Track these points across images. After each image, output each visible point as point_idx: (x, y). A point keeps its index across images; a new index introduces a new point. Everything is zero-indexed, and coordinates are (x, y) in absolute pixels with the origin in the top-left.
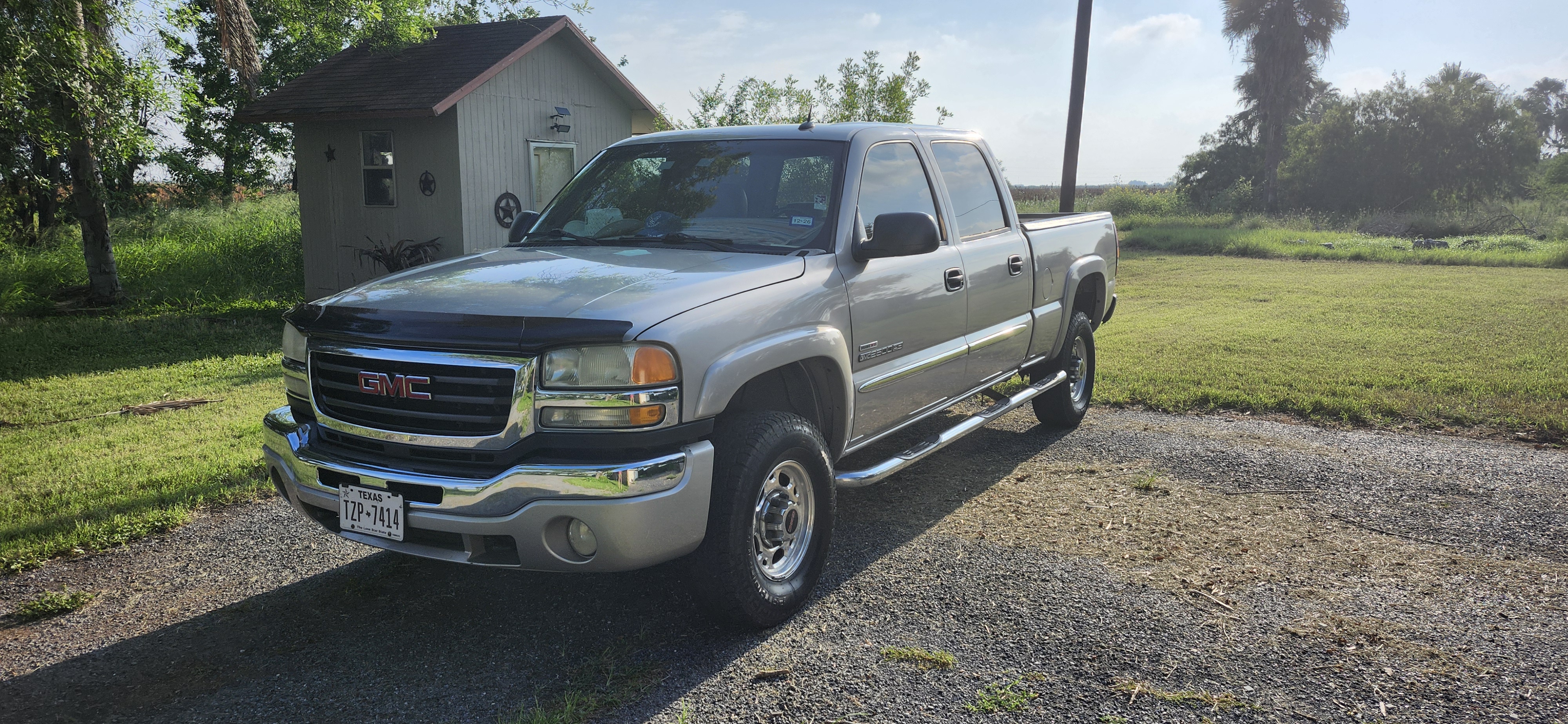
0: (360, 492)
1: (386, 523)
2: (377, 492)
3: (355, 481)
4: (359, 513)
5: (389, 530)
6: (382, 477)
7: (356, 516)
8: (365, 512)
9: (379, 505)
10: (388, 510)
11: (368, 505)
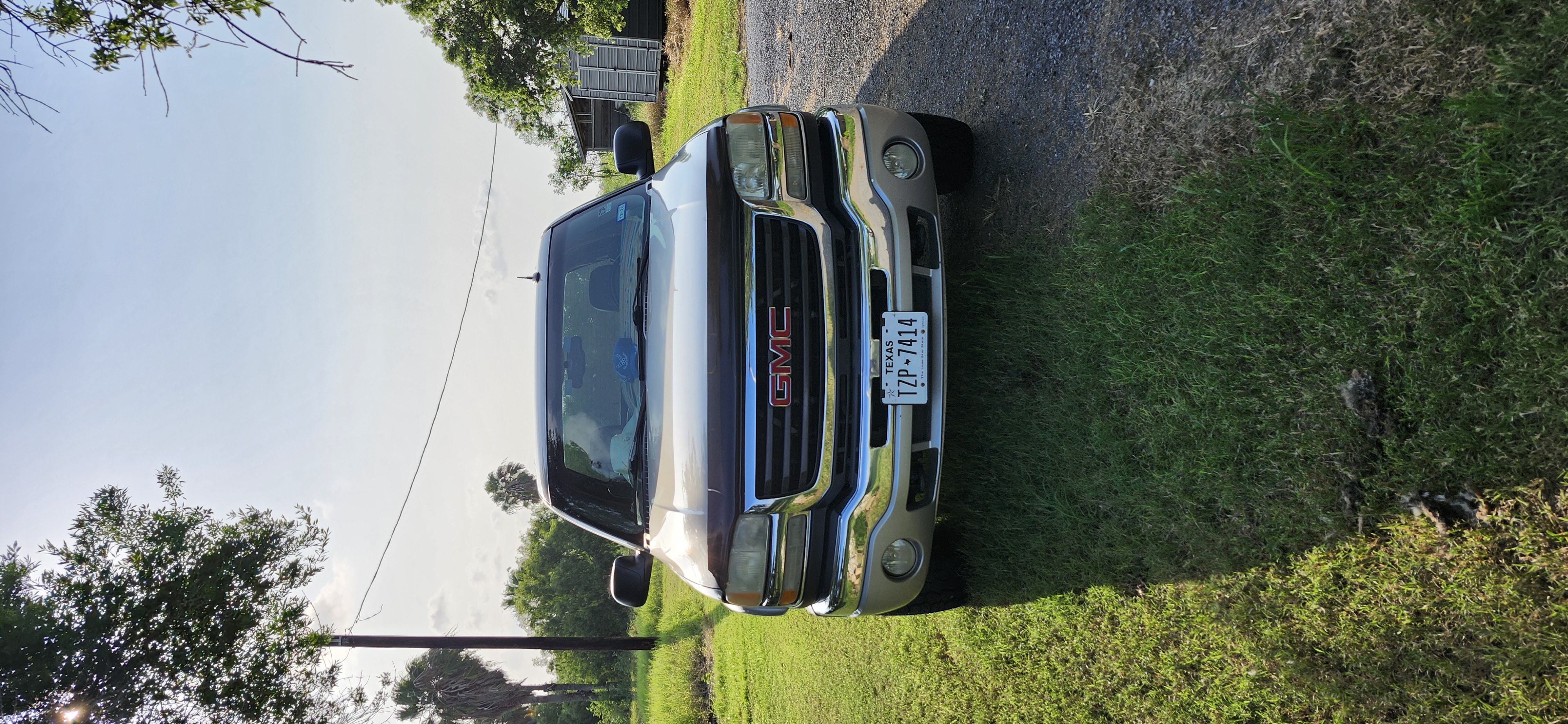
0: (887, 371)
1: (912, 337)
2: (884, 347)
3: (876, 383)
4: (908, 375)
5: (919, 332)
6: (869, 346)
7: (911, 380)
8: (905, 367)
9: (896, 346)
10: (900, 333)
11: (899, 362)
